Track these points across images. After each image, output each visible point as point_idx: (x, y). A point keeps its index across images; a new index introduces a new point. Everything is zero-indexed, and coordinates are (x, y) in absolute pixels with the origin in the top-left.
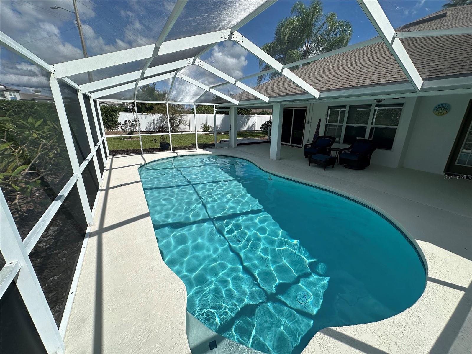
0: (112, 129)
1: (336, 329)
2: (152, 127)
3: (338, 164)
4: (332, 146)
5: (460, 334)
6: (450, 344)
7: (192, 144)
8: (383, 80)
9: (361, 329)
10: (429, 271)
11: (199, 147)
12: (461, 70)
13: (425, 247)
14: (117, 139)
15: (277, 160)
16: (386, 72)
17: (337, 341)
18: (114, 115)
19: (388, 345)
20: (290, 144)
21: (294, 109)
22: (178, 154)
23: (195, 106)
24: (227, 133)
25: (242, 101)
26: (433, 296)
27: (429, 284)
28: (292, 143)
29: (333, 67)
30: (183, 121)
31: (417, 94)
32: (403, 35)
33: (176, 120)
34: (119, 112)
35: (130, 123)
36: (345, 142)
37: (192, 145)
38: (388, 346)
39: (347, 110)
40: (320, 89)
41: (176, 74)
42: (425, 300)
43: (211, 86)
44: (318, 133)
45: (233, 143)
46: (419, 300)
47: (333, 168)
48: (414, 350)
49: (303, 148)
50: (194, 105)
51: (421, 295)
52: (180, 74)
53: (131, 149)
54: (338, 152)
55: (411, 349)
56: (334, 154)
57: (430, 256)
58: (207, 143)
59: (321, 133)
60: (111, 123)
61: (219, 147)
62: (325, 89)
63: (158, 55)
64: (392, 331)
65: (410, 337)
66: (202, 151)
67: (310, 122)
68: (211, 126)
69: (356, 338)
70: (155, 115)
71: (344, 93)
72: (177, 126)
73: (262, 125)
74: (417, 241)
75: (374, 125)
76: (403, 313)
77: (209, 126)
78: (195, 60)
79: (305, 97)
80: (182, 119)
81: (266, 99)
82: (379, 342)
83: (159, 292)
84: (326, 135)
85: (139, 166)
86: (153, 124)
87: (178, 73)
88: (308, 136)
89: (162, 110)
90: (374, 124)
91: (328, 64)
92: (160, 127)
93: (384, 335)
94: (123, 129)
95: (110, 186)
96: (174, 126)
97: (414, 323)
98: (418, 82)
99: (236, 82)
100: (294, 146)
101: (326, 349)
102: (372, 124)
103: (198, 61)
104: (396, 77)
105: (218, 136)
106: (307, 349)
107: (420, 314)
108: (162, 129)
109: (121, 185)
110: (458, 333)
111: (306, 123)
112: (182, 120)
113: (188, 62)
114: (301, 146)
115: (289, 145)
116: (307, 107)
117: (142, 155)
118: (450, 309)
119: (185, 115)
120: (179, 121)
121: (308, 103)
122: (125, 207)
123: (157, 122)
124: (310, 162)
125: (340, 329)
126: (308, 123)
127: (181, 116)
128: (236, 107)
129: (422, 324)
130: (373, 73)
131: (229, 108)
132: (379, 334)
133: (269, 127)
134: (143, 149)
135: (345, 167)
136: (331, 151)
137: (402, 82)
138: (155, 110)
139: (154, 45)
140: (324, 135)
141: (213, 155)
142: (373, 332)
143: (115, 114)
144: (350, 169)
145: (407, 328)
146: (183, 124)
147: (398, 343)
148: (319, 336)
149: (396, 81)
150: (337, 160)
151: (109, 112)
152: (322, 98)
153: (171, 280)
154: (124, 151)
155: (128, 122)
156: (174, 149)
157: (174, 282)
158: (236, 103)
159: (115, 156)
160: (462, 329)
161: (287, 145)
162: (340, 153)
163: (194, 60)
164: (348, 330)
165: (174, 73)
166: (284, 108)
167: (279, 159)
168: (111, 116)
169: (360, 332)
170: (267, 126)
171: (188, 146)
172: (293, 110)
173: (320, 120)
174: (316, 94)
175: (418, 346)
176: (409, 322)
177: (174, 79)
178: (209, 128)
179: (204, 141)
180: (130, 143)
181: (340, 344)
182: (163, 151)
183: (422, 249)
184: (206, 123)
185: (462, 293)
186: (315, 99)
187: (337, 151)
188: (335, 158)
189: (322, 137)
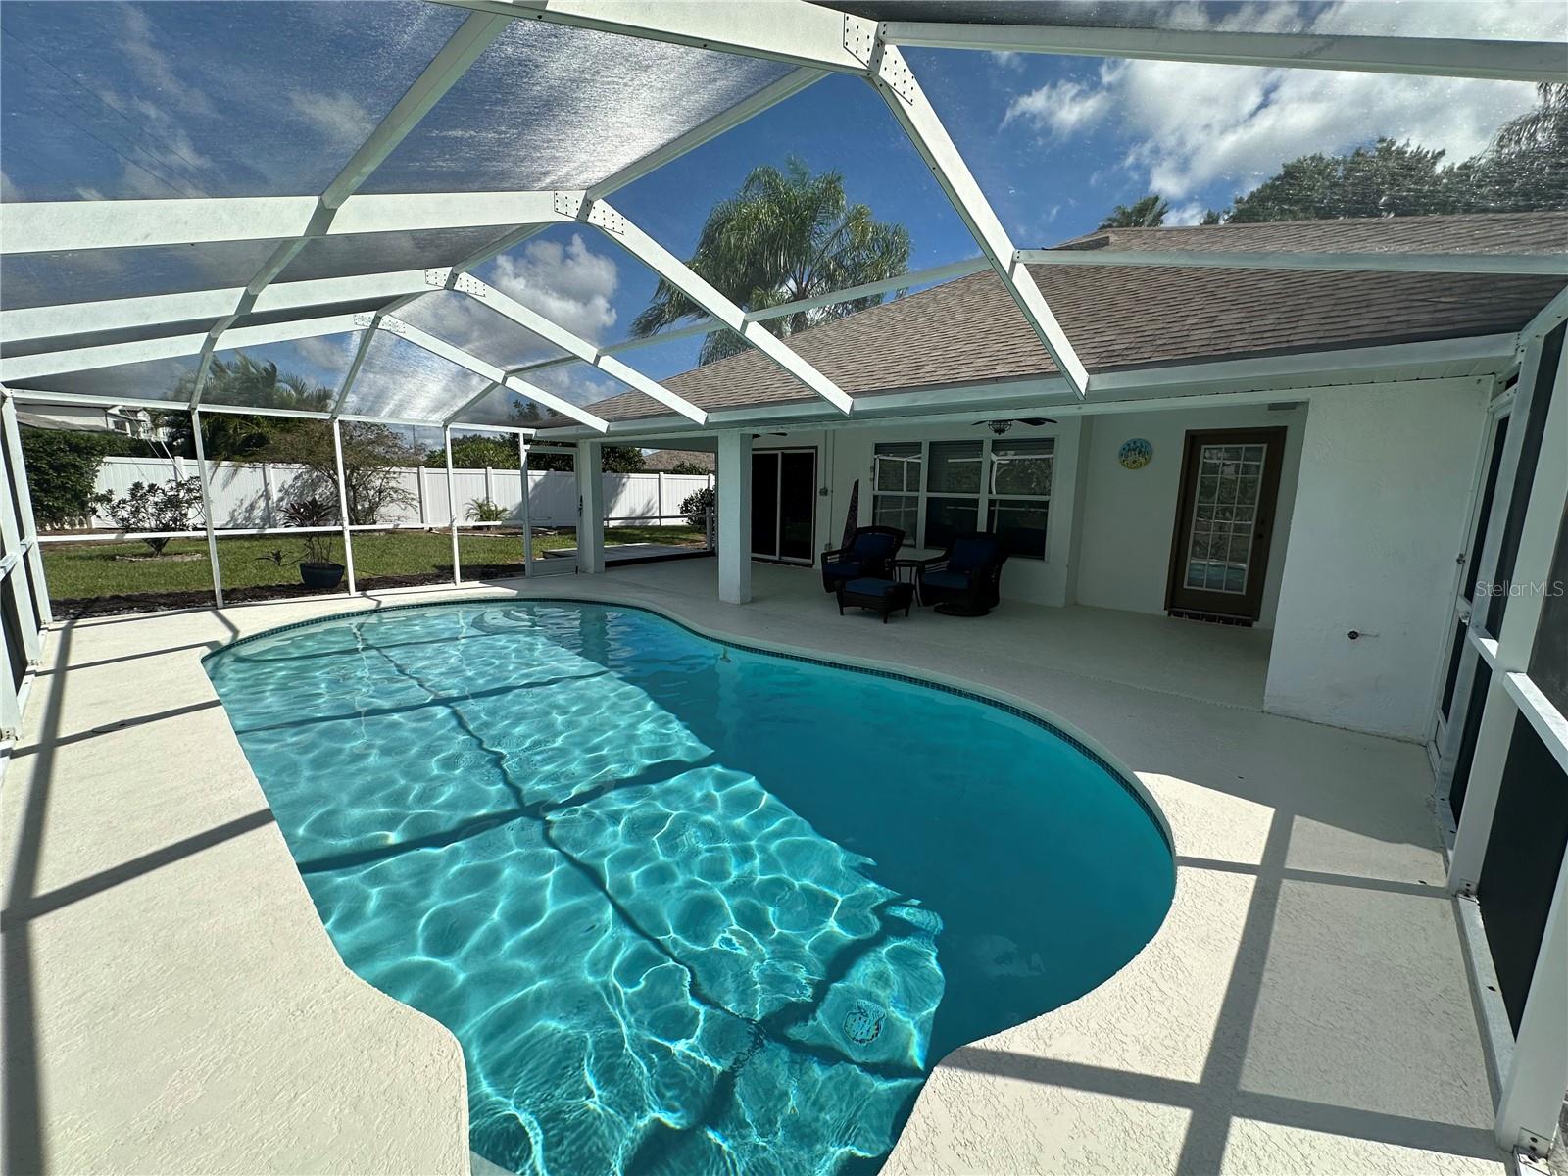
0: (58, 520)
1: (983, 1046)
2: (258, 513)
3: (919, 605)
4: (897, 554)
5: (1266, 976)
6: (1252, 1008)
7: (435, 566)
8: (1002, 370)
9: (1046, 1025)
10: (1176, 843)
11: (465, 577)
12: (1157, 354)
13: (1160, 787)
14: (91, 558)
15: (742, 603)
16: (1005, 352)
17: (990, 1078)
18: (75, 466)
19: (1118, 1048)
20: (777, 558)
21: (779, 452)
22: (380, 602)
23: (448, 433)
24: (568, 531)
25: (616, 420)
26: (1196, 901)
27: (1183, 872)
28: (781, 554)
29: (876, 338)
30: (396, 492)
31: (1080, 408)
32: (1031, 256)
33: (366, 489)
34: (102, 453)
35: (161, 496)
36: (930, 543)
37: (436, 571)
38: (1120, 1052)
39: (923, 458)
40: (850, 388)
41: (377, 319)
42: (1181, 914)
43: (510, 367)
44: (856, 520)
45: (590, 560)
46: (1168, 917)
47: (907, 615)
48: (1180, 1044)
49: (818, 566)
50: (445, 430)
51: (1171, 903)
52: (394, 320)
53: (163, 591)
54: (915, 569)
55: (1171, 1043)
56: (905, 576)
57: (1173, 806)
58: (494, 563)
59: (864, 520)
60: (57, 498)
61: (540, 572)
62: (866, 388)
63: (328, 233)
64: (1123, 1010)
65: (1165, 1014)
66: (476, 589)
67: (829, 490)
68: (505, 510)
69: (1038, 1054)
70: (272, 470)
71: (915, 400)
72: (372, 509)
73: (687, 503)
74: (1139, 775)
75: (994, 496)
76: (1139, 958)
77: (500, 508)
78: (457, 275)
79: (813, 409)
80: (393, 484)
81: (699, 416)
82: (1097, 1049)
83: (343, 1087)
84: (878, 524)
85: (206, 651)
86: (262, 503)
87: (386, 318)
88: (828, 530)
89: (310, 452)
90: (994, 492)
91: (862, 329)
92: (304, 505)
93: (1106, 1026)
94: (123, 520)
95: (63, 733)
96: (359, 507)
97: (1167, 977)
98: (1080, 377)
99: (598, 358)
100: (788, 563)
101: (964, 1110)
102: (990, 492)
103: (466, 282)
104: (1031, 362)
105: (535, 541)
106: (912, 1126)
107: (1176, 950)
108: (310, 511)
109: (123, 725)
110: (1261, 975)
111: (818, 493)
112: (393, 488)
113: (432, 280)
114: (810, 561)
115: (775, 561)
116: (816, 448)
117: (220, 611)
118: (1237, 922)
119: (403, 469)
120: (380, 492)
121: (820, 428)
122: (149, 804)
123: (281, 495)
124: (844, 602)
125: (994, 1043)
126: (825, 492)
127: (388, 472)
128: (598, 440)
129: (1187, 975)
130: (978, 354)
131: (573, 445)
132: (1093, 1025)
133: (707, 508)
134: (223, 591)
135: (938, 610)
136: (897, 569)
137: (1044, 375)
138: (276, 450)
139: (317, 198)
140: (871, 525)
141: (521, 600)
142: (1078, 1025)
143: (79, 461)
144: (950, 614)
145: (1156, 993)
146: (393, 500)
147: (1140, 1036)
148: (941, 1078)
149: (1031, 372)
150: (917, 594)
151: (50, 454)
152: (860, 412)
153: (393, 1033)
154: (129, 598)
155: (149, 491)
156: (363, 586)
157: (408, 1036)
158: (601, 426)
159: (81, 622)
160: (1268, 964)
161: (769, 560)
162: (921, 572)
163: (453, 277)
164: (1016, 1040)
165: (372, 314)
166: (754, 449)
167: (749, 599)
168: (59, 468)
169: (1046, 1036)
170: (703, 508)
171: (420, 576)
172: (777, 455)
173: (857, 483)
174: (844, 402)
175: (1186, 1031)
176: (1155, 976)
177: (367, 335)
178: (497, 515)
179: (481, 558)
180: (155, 570)
181: (1000, 1082)
182: (314, 594)
183: (1153, 793)
184: (488, 498)
185: (1251, 880)
186: (838, 416)
187: (911, 566)
188: (910, 587)
189: (866, 530)
